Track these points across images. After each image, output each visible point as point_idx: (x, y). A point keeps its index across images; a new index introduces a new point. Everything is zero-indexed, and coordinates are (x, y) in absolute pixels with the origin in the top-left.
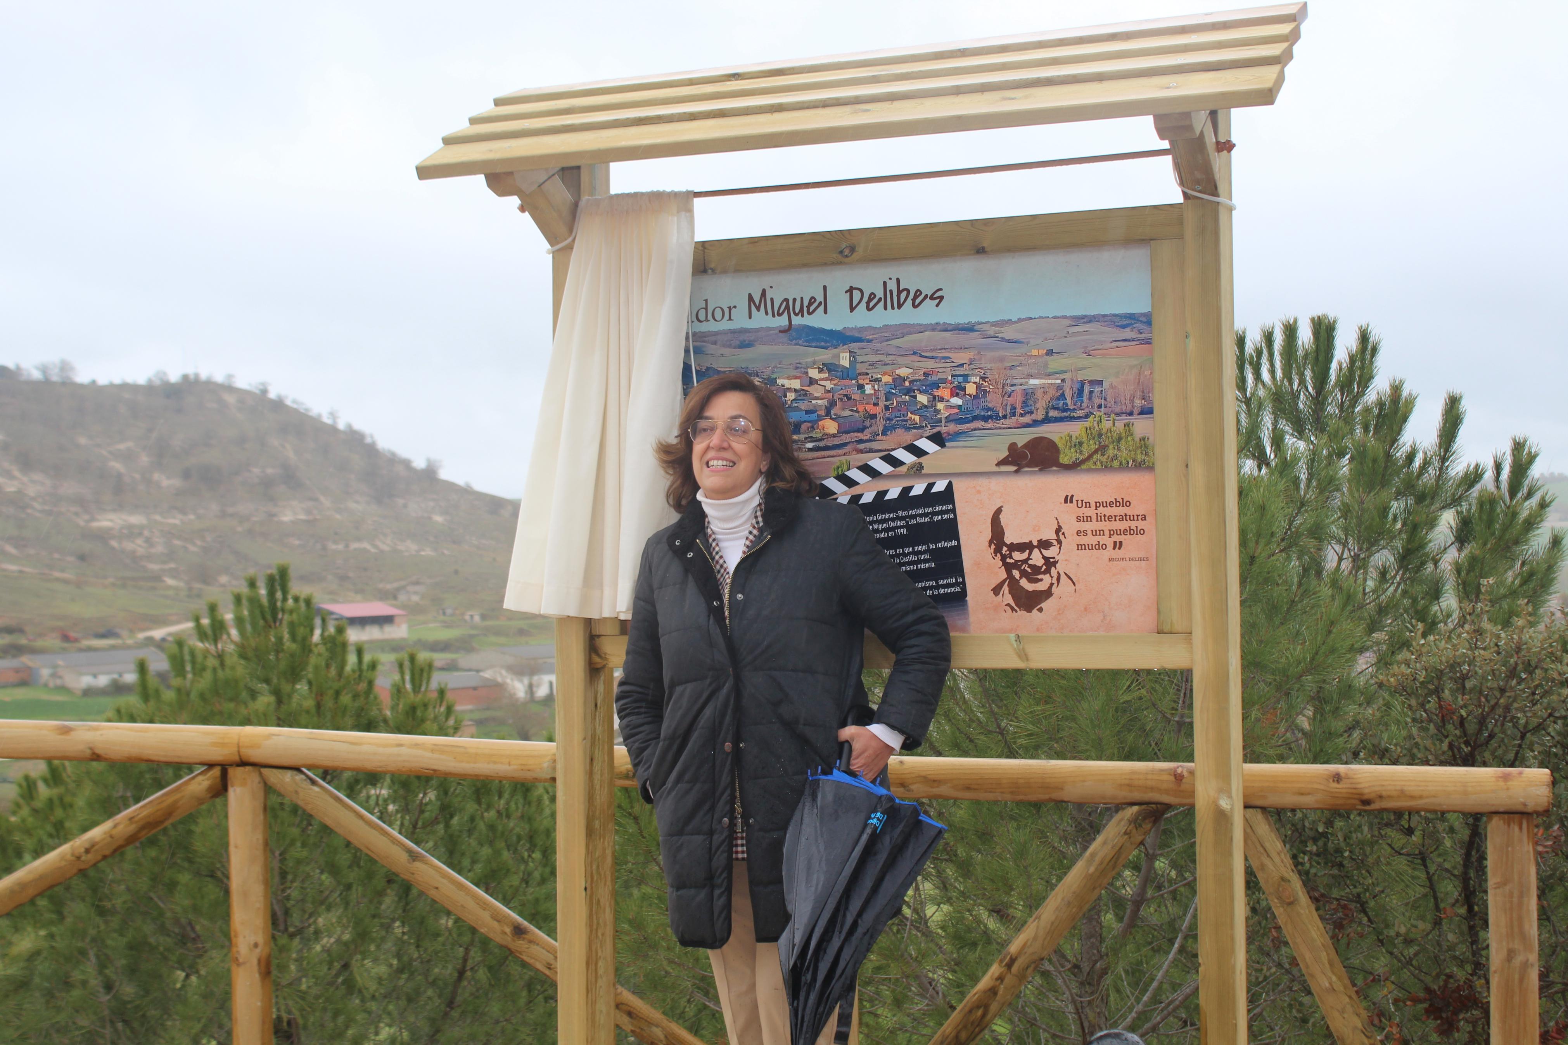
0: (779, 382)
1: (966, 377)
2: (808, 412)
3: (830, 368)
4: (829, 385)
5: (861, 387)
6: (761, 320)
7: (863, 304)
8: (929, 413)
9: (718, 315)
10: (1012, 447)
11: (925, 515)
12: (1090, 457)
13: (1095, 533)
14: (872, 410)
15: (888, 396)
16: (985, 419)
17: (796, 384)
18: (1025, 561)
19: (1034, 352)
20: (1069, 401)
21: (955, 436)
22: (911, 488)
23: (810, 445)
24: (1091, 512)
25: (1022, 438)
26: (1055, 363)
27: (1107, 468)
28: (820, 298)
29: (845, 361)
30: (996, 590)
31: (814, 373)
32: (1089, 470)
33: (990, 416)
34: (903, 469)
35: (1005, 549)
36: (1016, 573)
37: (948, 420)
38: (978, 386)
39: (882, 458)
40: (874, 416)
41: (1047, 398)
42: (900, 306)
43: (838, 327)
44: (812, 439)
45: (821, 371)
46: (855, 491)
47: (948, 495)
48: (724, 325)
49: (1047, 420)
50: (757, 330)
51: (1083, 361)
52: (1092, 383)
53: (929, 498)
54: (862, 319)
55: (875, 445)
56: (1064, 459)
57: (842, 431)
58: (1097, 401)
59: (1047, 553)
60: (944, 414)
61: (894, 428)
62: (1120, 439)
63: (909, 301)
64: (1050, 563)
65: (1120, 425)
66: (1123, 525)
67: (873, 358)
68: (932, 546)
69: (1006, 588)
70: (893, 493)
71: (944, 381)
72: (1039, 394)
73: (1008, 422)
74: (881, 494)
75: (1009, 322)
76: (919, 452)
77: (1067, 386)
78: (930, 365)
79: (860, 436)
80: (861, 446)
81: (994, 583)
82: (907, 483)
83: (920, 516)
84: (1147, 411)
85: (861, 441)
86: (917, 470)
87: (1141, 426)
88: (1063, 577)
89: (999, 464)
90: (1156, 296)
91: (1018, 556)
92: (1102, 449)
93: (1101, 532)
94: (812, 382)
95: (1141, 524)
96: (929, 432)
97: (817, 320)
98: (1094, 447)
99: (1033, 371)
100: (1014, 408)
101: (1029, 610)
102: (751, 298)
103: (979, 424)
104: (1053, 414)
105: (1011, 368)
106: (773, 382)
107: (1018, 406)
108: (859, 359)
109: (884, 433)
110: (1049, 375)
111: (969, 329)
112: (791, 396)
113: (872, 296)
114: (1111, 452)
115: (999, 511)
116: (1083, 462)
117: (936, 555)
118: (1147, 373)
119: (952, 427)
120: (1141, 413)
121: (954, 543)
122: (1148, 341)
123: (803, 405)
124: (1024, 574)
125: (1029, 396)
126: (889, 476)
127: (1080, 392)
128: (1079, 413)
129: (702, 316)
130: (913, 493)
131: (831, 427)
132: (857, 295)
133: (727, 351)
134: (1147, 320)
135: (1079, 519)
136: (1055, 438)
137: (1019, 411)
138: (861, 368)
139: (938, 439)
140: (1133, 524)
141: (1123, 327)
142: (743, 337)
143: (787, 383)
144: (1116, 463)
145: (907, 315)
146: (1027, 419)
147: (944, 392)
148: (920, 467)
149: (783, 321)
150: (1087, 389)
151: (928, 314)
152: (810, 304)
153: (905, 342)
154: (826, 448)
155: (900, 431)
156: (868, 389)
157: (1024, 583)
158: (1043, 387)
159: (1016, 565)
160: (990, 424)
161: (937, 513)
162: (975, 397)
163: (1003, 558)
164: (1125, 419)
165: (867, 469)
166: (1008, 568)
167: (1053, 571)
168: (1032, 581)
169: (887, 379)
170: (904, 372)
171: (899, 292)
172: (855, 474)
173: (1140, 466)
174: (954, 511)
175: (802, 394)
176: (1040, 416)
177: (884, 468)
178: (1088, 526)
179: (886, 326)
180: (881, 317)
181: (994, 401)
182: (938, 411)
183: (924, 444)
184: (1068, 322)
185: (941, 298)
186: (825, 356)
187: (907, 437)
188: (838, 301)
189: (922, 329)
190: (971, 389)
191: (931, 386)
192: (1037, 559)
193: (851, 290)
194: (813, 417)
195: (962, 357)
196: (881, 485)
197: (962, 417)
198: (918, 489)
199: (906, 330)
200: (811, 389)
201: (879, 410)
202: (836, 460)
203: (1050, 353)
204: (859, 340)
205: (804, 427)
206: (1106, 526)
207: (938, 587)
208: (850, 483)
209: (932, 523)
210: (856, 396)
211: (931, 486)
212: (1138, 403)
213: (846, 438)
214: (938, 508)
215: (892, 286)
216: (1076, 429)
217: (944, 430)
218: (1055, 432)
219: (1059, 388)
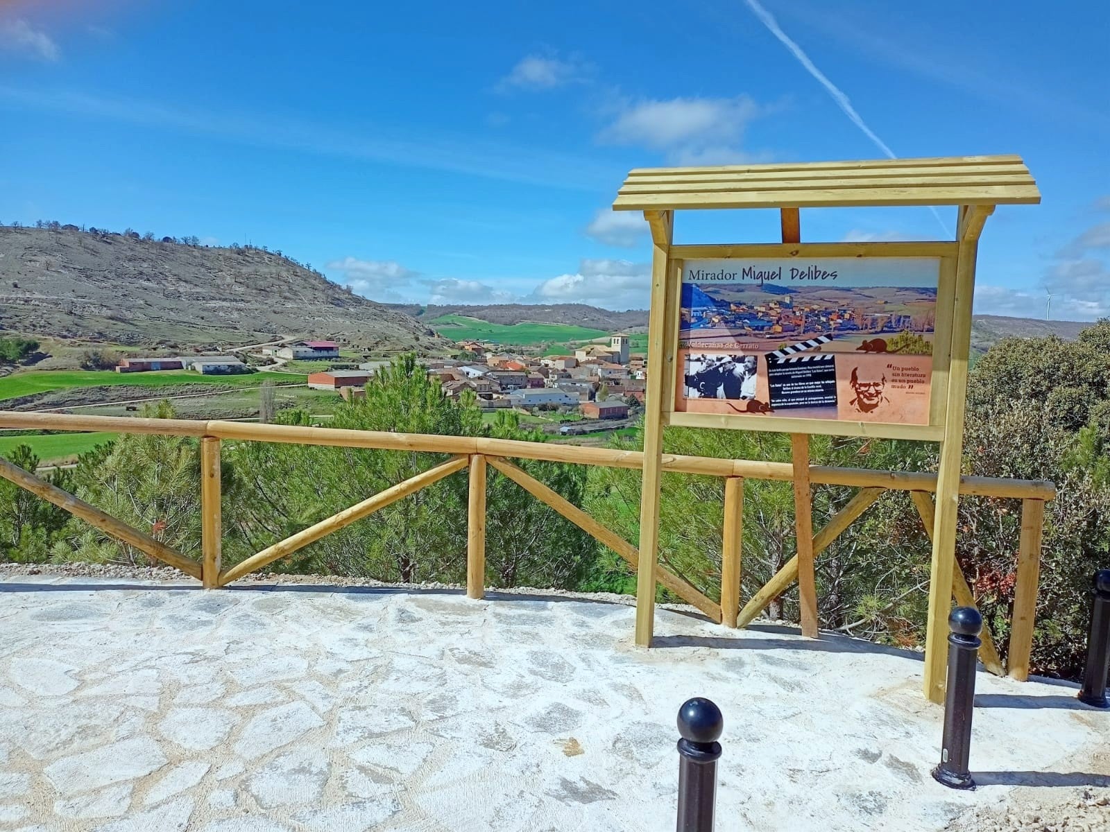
0: (755, 308)
1: (845, 311)
2: (768, 322)
3: (780, 303)
4: (779, 311)
5: (794, 312)
6: (748, 280)
7: (798, 276)
8: (826, 326)
9: (728, 277)
10: (865, 342)
11: (821, 369)
12: (902, 348)
13: (900, 381)
14: (799, 322)
15: (807, 317)
16: (853, 329)
17: (763, 309)
18: (866, 391)
19: (879, 302)
20: (893, 324)
21: (837, 336)
22: (814, 357)
23: (768, 336)
24: (900, 372)
25: (870, 338)
26: (888, 307)
27: (909, 354)
28: (777, 272)
29: (787, 300)
30: (852, 403)
31: (772, 305)
32: (900, 354)
33: (855, 328)
34: (811, 349)
35: (857, 386)
36: (862, 396)
37: (835, 329)
38: (851, 315)
39: (802, 344)
40: (799, 325)
41: (883, 322)
42: (816, 278)
43: (786, 286)
44: (769, 334)
45: (775, 304)
46: (788, 357)
47: (832, 361)
48: (731, 282)
49: (882, 331)
50: (745, 285)
51: (903, 307)
52: (905, 317)
53: (823, 362)
54: (797, 283)
55: (799, 338)
56: (889, 349)
57: (783, 331)
58: (907, 325)
59: (877, 388)
60: (833, 326)
61: (808, 331)
62: (916, 342)
63: (821, 276)
64: (878, 393)
65: (917, 336)
66: (915, 378)
67: (801, 300)
68: (823, 382)
69: (856, 402)
70: (806, 359)
71: (834, 312)
72: (879, 320)
73: (863, 331)
74: (800, 359)
75: (868, 288)
76: (820, 342)
77: (893, 317)
78: (828, 305)
79: (792, 333)
80: (792, 338)
81: (851, 400)
82: (813, 355)
83: (818, 369)
84: (931, 330)
85: (792, 336)
86: (818, 350)
87: (926, 337)
88: (884, 399)
89: (858, 349)
90: (941, 281)
91: (863, 389)
92: (907, 346)
93: (904, 381)
94: (771, 309)
95: (922, 378)
96: (825, 333)
97: (775, 282)
98: (903, 344)
99: (877, 310)
100: (866, 325)
101: (867, 412)
102: (744, 270)
103: (850, 331)
104: (885, 329)
105: (867, 308)
106: (752, 308)
107: (869, 325)
108: (795, 300)
109: (804, 333)
110: (885, 312)
111: (849, 290)
112: (760, 314)
113: (803, 273)
114: (911, 347)
115: (856, 369)
116: (898, 350)
117: (824, 386)
118: (932, 314)
119: (837, 332)
120: (928, 331)
121: (833, 382)
122: (933, 301)
123: (766, 319)
124: (865, 396)
125: (874, 321)
126: (804, 351)
127: (899, 320)
128: (898, 329)
129: (720, 277)
130: (815, 359)
131: (779, 329)
132: (795, 272)
133: (731, 293)
134: (935, 291)
135: (893, 375)
136: (885, 340)
137: (869, 327)
138: (794, 304)
139: (829, 337)
140: (919, 378)
141: (923, 293)
142: (739, 287)
143: (759, 309)
144: (913, 352)
145: (819, 282)
146: (873, 331)
147: (833, 316)
148: (820, 348)
149: (759, 282)
150: (902, 319)
151: (829, 282)
152: (772, 275)
153: (818, 294)
154: (776, 338)
155: (811, 333)
156: (798, 314)
157: (865, 400)
158: (882, 317)
159: (862, 393)
160: (855, 331)
161: (827, 369)
162: (849, 320)
163: (856, 389)
164: (919, 333)
165: (794, 348)
166: (858, 394)
167: (879, 396)
168: (868, 399)
169: (806, 310)
170: (815, 307)
171: (816, 272)
172: (788, 349)
173: (924, 354)
174: (834, 368)
175: (765, 314)
176: (879, 329)
177: (803, 348)
178: (898, 378)
179: (808, 286)
180: (806, 282)
181: (858, 322)
182: (830, 325)
183: (822, 338)
184: (895, 290)
185: (836, 276)
186: (779, 298)
187: (815, 335)
188: (786, 274)
189: (826, 288)
190: (847, 316)
191: (827, 313)
192: (872, 390)
193: (793, 270)
194: (771, 324)
195: (842, 302)
196: (800, 355)
197: (841, 328)
198: (818, 358)
199: (818, 289)
200: (770, 312)
201: (802, 323)
202: (780, 343)
203: (886, 302)
204: (795, 292)
205: (766, 328)
206: (906, 378)
207: (824, 400)
208: (786, 353)
209: (823, 373)
210: (792, 316)
211: (824, 357)
212: (926, 327)
213: (785, 334)
214: (827, 366)
215: (813, 269)
216: (896, 336)
217: (832, 333)
218: (885, 337)
219: (889, 318)
